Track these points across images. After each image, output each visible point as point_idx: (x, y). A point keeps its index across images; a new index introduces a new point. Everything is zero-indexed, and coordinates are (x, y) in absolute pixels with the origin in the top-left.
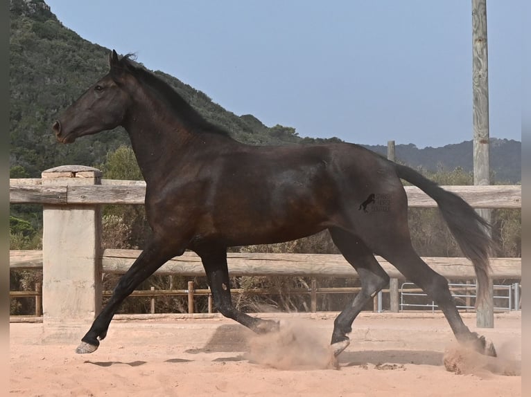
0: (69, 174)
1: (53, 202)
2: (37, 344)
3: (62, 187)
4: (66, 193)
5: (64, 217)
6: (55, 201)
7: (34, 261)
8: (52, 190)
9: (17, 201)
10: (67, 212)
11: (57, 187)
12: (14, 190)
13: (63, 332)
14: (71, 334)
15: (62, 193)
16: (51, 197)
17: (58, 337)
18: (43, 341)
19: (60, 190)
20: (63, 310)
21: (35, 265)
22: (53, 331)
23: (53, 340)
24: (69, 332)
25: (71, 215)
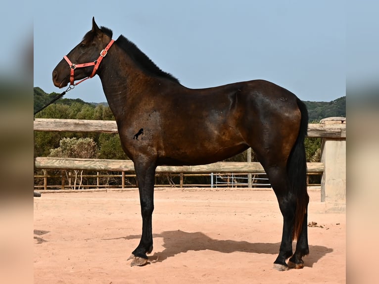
0: (341, 122)
1: (333, 137)
2: (322, 213)
3: (338, 129)
4: (341, 132)
5: (337, 144)
6: (334, 136)
7: (317, 168)
8: (332, 131)
9: (313, 136)
10: (339, 142)
11: (335, 129)
12: (312, 130)
13: (337, 207)
14: (341, 208)
15: (339, 132)
16: (332, 134)
17: (334, 209)
18: (326, 212)
19: (337, 131)
20: (337, 195)
21: (318, 171)
22: (331, 206)
23: (331, 211)
24: (340, 207)
25: (341, 144)
